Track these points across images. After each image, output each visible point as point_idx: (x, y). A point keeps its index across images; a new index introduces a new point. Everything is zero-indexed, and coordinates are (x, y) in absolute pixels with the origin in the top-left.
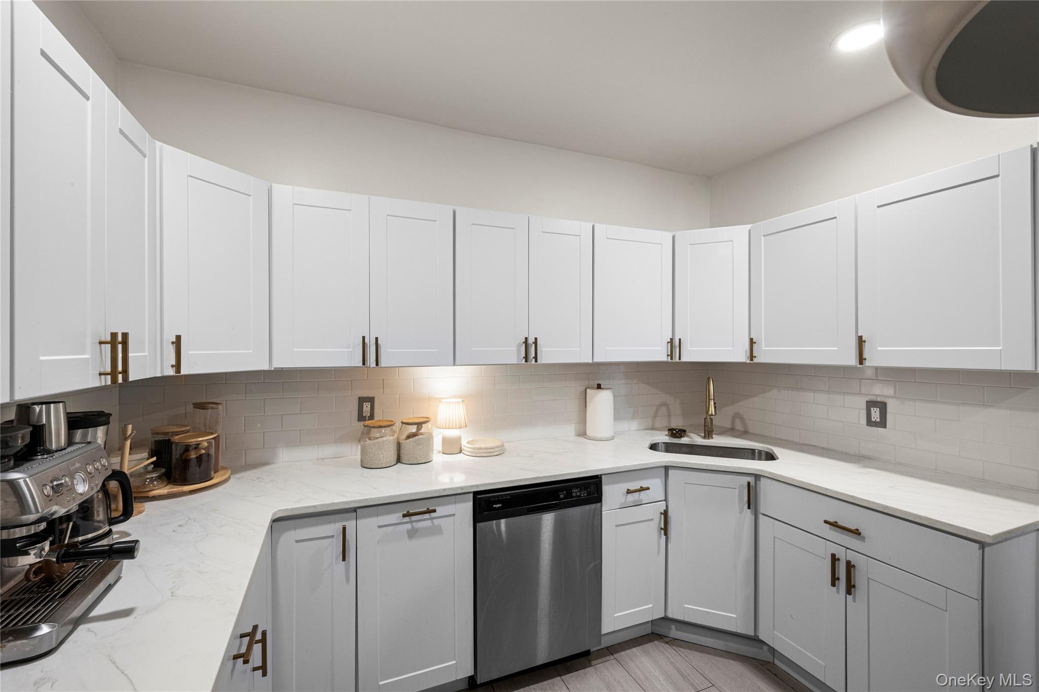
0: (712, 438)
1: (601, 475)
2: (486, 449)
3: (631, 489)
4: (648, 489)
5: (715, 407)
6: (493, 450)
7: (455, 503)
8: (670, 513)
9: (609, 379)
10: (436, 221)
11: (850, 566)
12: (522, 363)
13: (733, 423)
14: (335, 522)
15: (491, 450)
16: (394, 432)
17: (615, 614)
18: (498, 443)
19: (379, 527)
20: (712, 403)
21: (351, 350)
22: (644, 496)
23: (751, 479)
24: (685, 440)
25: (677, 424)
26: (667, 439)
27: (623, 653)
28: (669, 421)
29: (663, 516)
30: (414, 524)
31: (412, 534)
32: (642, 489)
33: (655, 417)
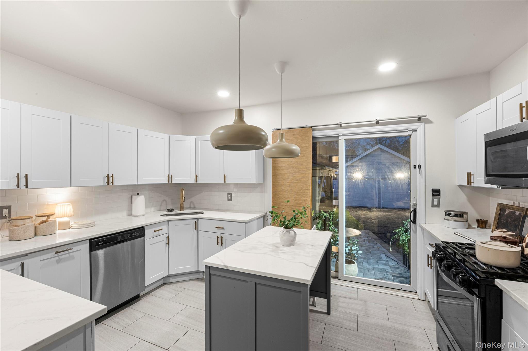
0: (183, 210)
1: (144, 226)
2: (87, 224)
3: (156, 230)
4: (162, 229)
5: (185, 199)
6: (90, 224)
7: (81, 245)
8: (170, 237)
9: (142, 191)
10: (61, 120)
11: (221, 238)
12: (106, 185)
13: (190, 205)
14: (15, 262)
15: (89, 225)
16: (32, 221)
17: (150, 277)
18: (92, 221)
19: (41, 261)
20: (183, 197)
21: (8, 180)
22: (160, 232)
23: (196, 220)
24: (173, 213)
25: (170, 207)
26: (167, 213)
27: (153, 292)
28: (167, 206)
29: (167, 238)
30: (60, 257)
31: (58, 262)
32: (160, 230)
33: (161, 206)
